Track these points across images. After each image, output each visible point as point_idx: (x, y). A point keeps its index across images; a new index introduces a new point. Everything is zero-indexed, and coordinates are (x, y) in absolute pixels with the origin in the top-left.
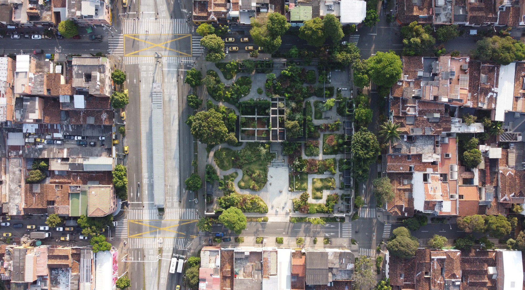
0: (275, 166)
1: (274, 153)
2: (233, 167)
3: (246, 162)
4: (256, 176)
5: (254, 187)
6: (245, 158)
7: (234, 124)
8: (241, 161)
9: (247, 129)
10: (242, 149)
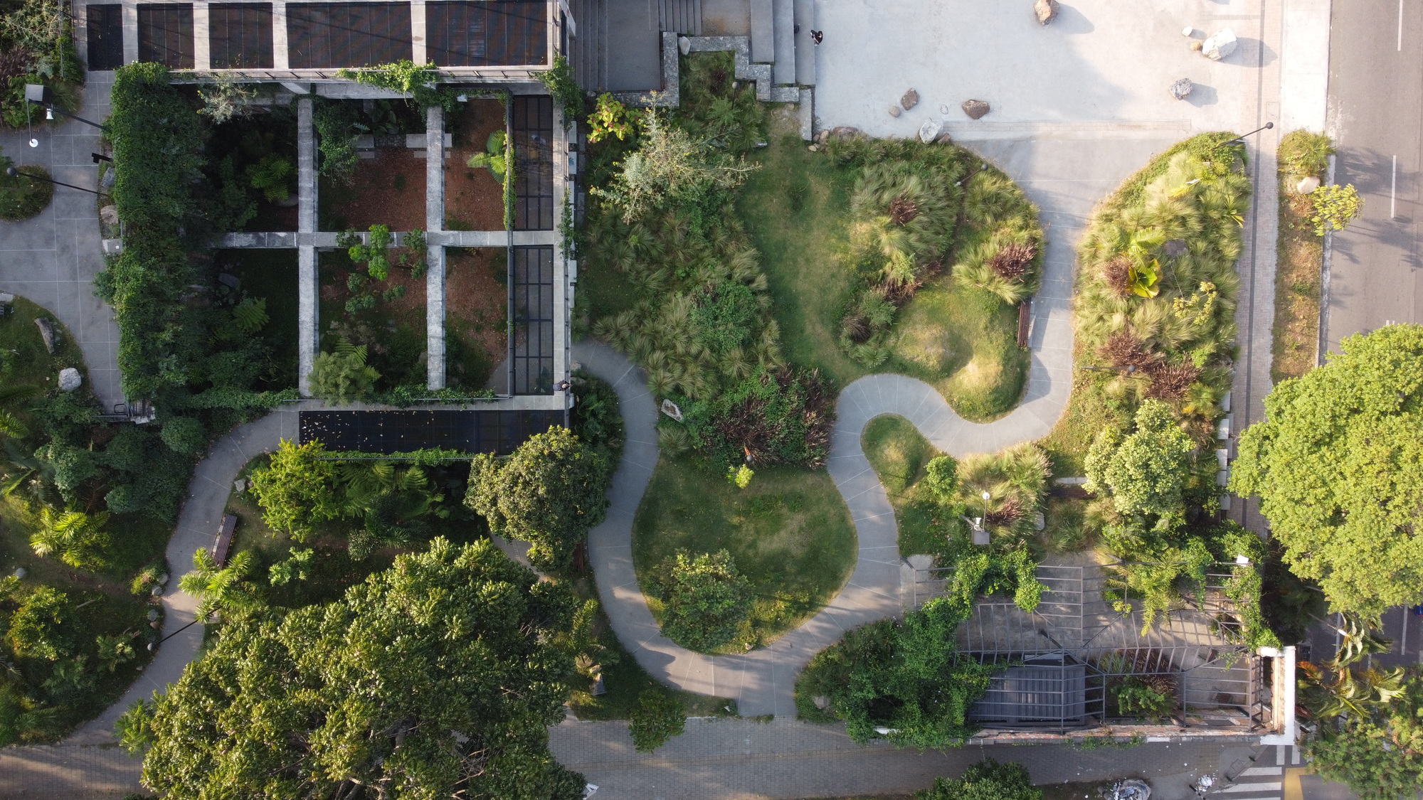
0: (808, 63)
1: (684, 70)
2: (822, 470)
3: (770, 339)
4: (908, 249)
5: (1007, 267)
6: (737, 353)
7: (381, 470)
8: (760, 391)
9: (435, 329)
10: (643, 378)
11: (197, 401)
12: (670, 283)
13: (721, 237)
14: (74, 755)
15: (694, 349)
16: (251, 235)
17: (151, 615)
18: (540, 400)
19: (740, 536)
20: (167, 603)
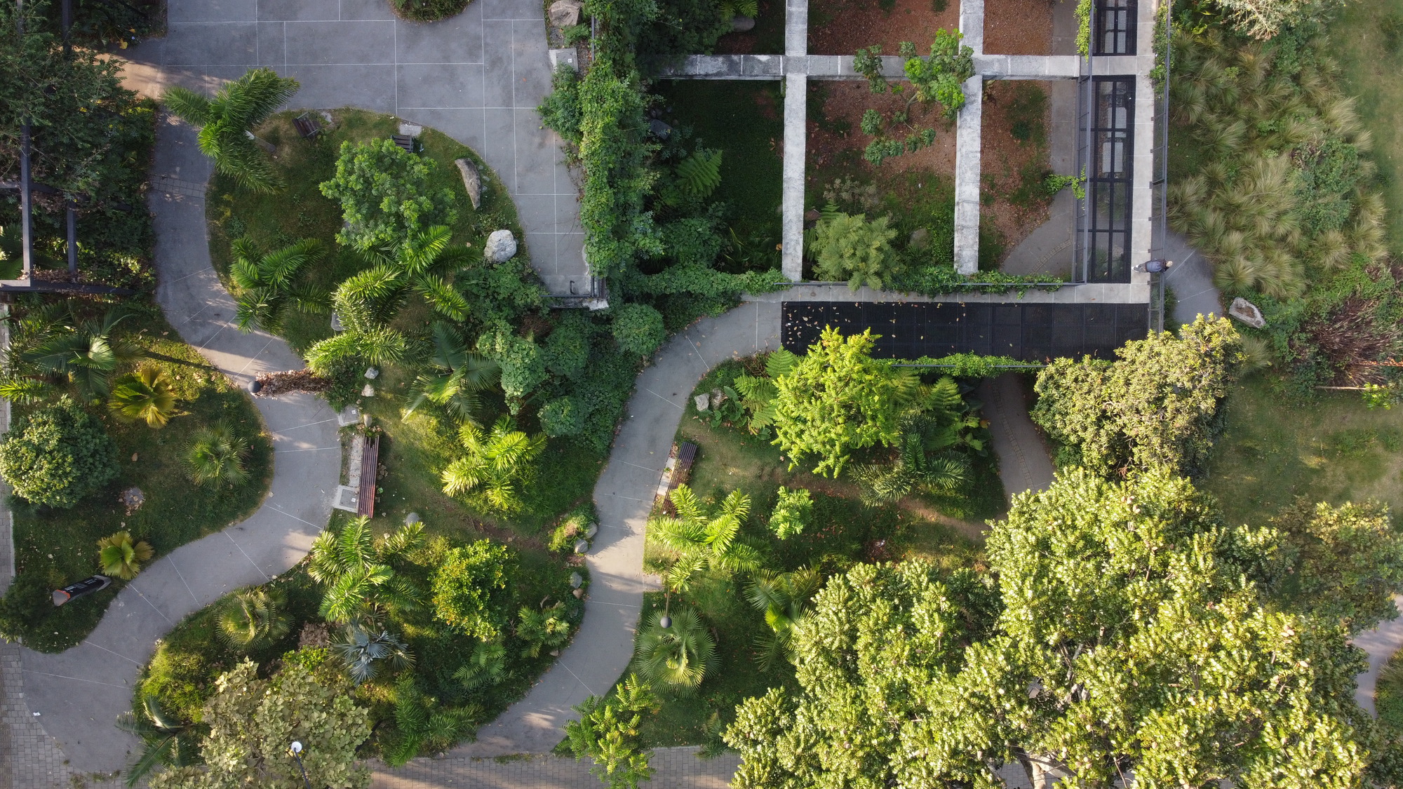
8: (1369, 287)
11: (657, 283)
12: (1249, 140)
13: (1312, 81)
14: (461, 771)
15: (1281, 230)
16: (721, 59)
17: (574, 579)
18: (1111, 290)
19: (1324, 483)
20: (592, 564)
